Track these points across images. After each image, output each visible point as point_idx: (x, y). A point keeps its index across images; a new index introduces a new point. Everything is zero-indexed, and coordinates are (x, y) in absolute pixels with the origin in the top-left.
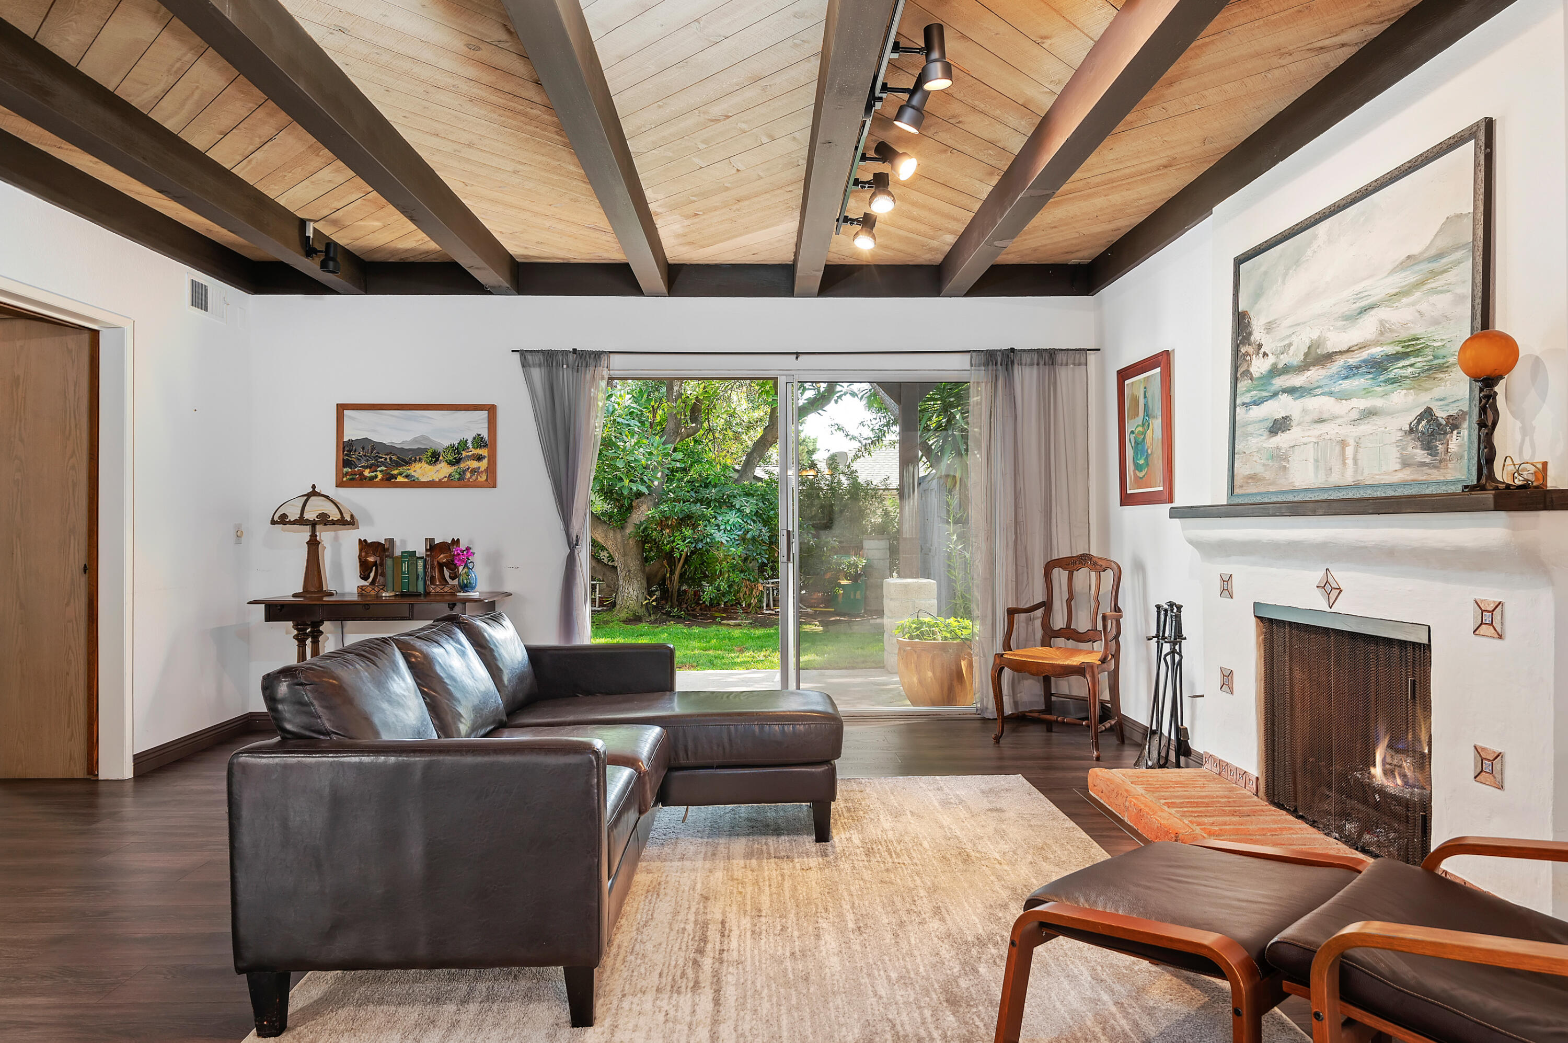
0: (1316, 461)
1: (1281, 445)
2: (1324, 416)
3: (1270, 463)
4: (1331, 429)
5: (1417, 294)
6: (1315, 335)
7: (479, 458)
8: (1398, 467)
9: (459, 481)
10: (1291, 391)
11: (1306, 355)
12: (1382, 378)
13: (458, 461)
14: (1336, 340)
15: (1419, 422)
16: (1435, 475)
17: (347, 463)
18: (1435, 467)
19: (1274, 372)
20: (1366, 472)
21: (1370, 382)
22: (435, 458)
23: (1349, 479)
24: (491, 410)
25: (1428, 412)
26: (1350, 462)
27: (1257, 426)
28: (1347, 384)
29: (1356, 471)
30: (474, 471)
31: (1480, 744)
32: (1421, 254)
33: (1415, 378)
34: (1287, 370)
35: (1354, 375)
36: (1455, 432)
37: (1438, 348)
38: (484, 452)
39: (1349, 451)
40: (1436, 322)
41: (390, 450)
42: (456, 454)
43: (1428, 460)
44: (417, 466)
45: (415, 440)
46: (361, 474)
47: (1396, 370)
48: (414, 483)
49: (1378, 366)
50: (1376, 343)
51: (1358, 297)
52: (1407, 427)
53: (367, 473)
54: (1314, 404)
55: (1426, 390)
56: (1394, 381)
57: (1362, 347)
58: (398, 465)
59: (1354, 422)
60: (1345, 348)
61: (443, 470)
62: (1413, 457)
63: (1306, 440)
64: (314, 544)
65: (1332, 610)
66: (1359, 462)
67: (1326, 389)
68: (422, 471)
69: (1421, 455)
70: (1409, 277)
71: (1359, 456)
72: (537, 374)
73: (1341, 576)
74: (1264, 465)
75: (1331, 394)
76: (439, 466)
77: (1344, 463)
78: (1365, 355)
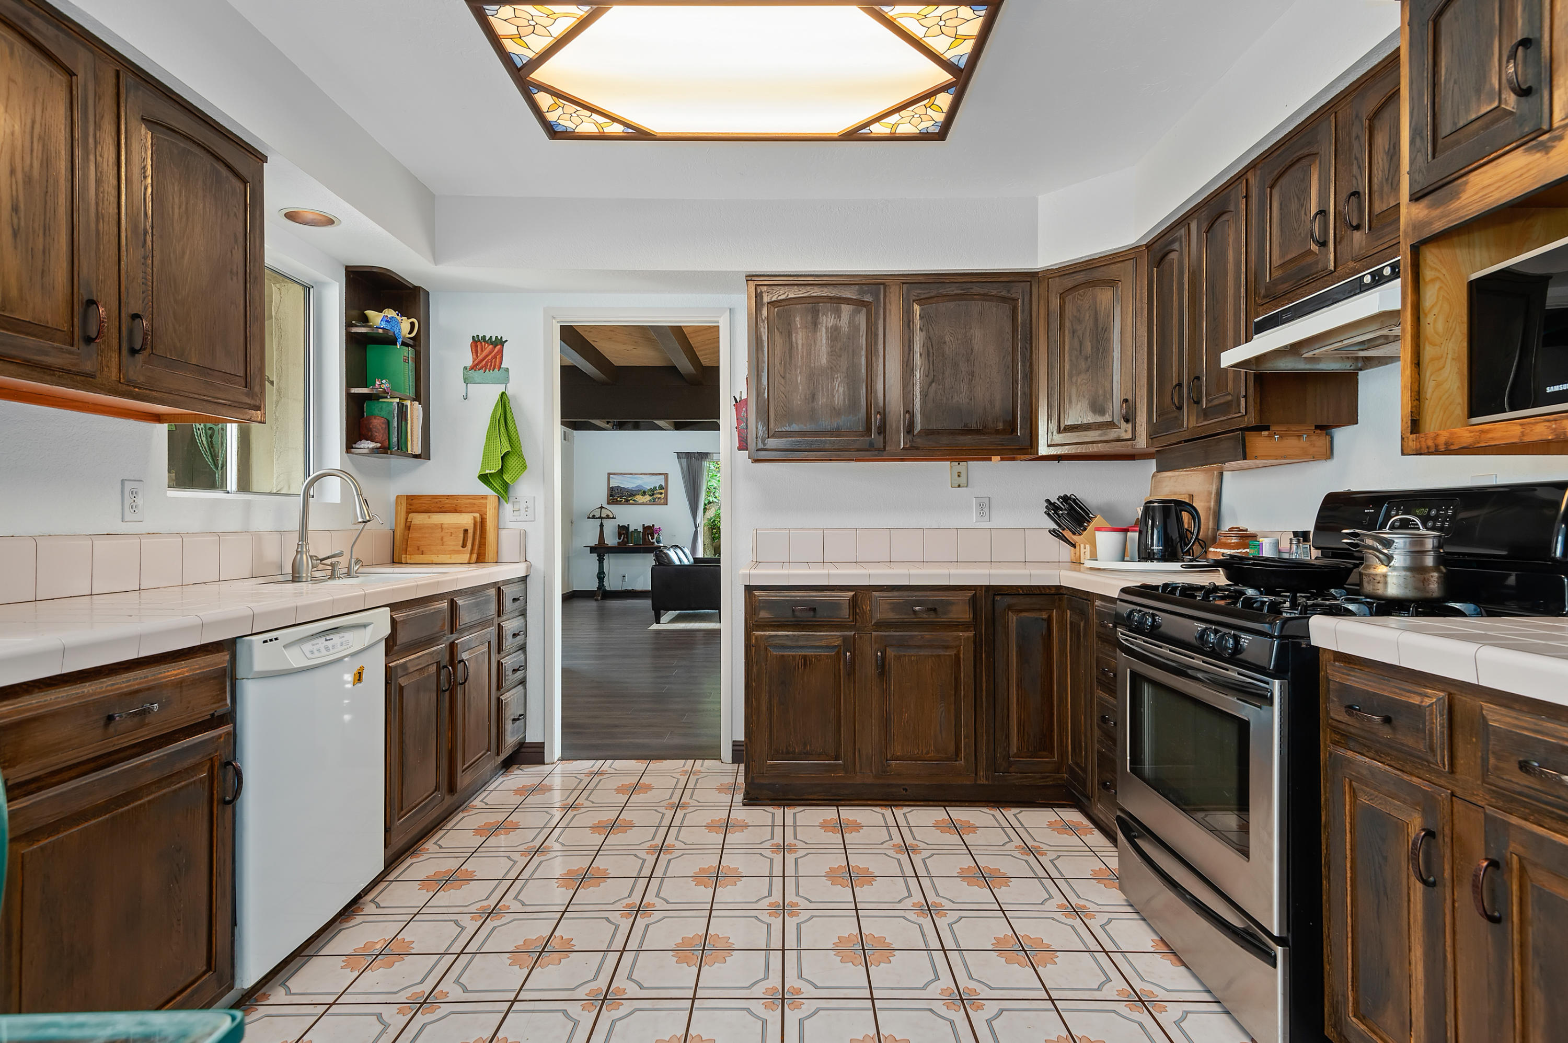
7: (661, 494)
9: (653, 502)
13: (653, 495)
17: (611, 495)
22: (644, 493)
24: (666, 475)
30: (659, 498)
38: (663, 491)
41: (627, 490)
42: (652, 492)
44: (638, 496)
45: (637, 487)
46: (616, 499)
48: (636, 503)
53: (619, 499)
58: (630, 496)
61: (647, 498)
64: (602, 526)
68: (640, 499)
72: (684, 461)
76: (646, 497)
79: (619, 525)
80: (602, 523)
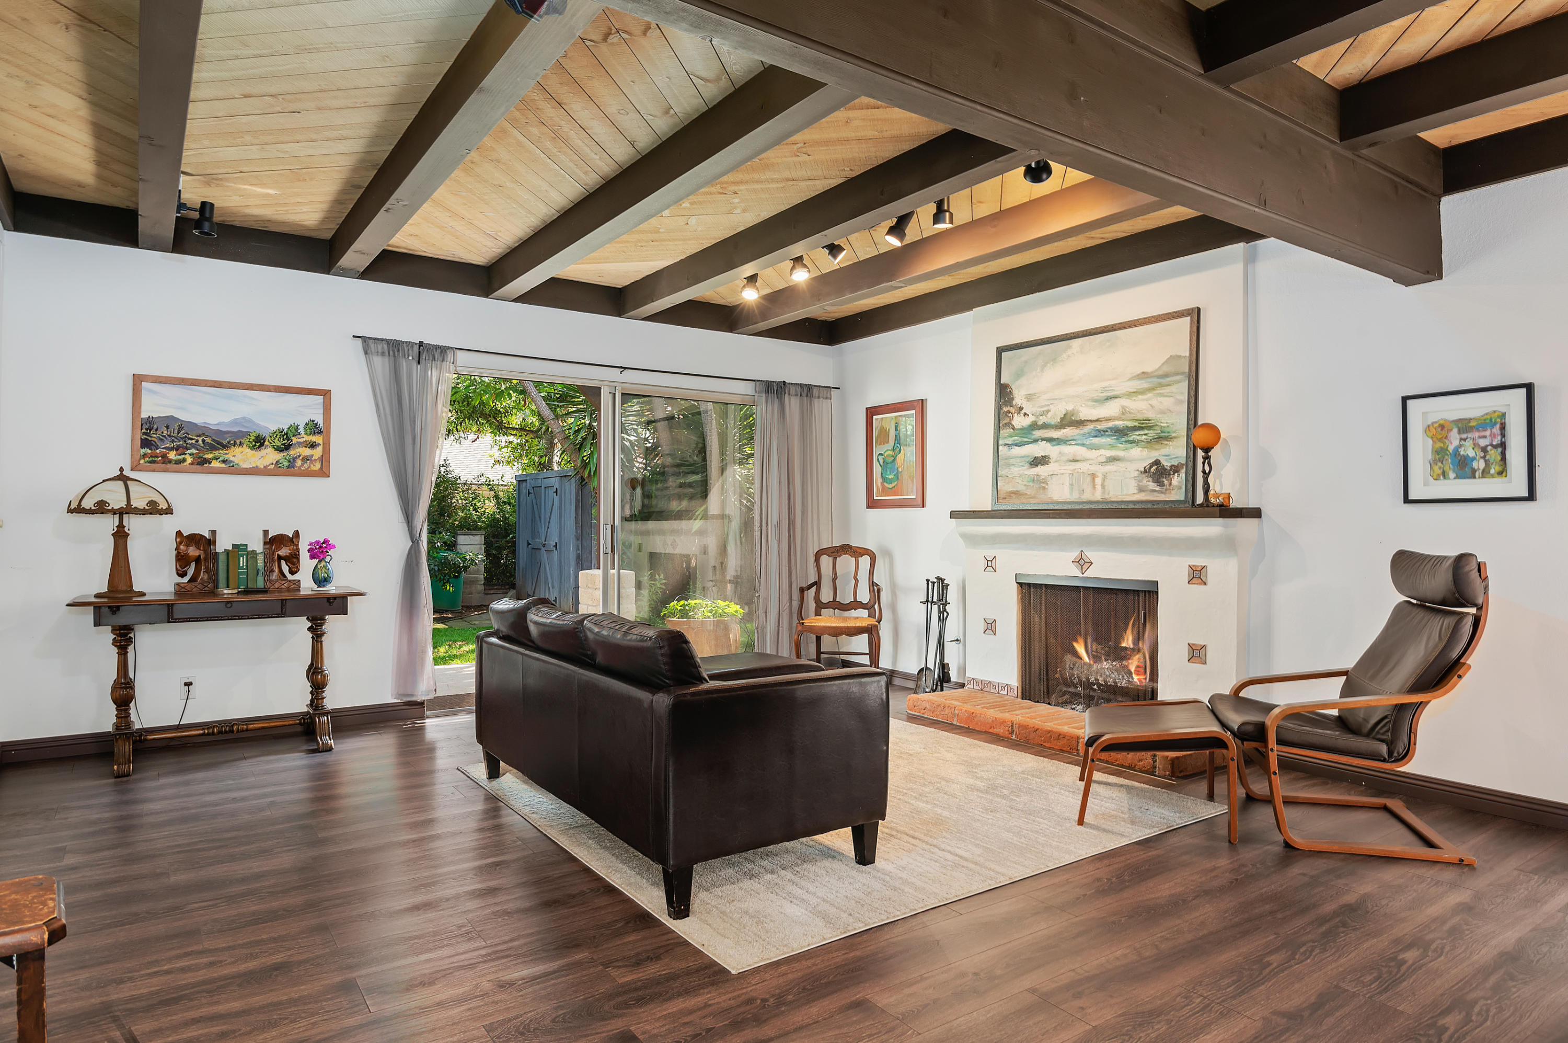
0: (1072, 485)
1: (1040, 474)
2: (1078, 458)
3: (1031, 484)
4: (1084, 467)
5: (1149, 395)
6: (1070, 407)
7: (313, 446)
8: (1136, 491)
9: (289, 469)
10: (1049, 440)
11: (1062, 419)
12: (1123, 439)
13: (287, 447)
14: (1086, 413)
15: (1151, 467)
16: (1162, 497)
17: (145, 443)
18: (1162, 493)
19: (1034, 426)
20: (1111, 493)
21: (1114, 441)
22: (259, 442)
23: (1098, 496)
24: (326, 395)
25: (1157, 463)
26: (1099, 487)
27: (1018, 460)
28: (1096, 441)
29: (1104, 493)
30: (306, 459)
31: (1191, 642)
32: (1152, 372)
33: (1149, 442)
34: (1045, 426)
35: (1102, 435)
36: (1176, 474)
37: (1164, 427)
38: (318, 439)
39: (1098, 481)
40: (1163, 412)
41: (203, 431)
42: (285, 440)
43: (1158, 488)
44: (237, 450)
45: (235, 422)
46: (164, 456)
47: (1134, 436)
48: (231, 469)
49: (1120, 433)
50: (1119, 419)
51: (1104, 390)
52: (1143, 470)
53: (172, 455)
54: (1069, 450)
55: (1156, 449)
56: (1133, 442)
57: (1108, 420)
58: (212, 448)
59: (1102, 463)
60: (1095, 418)
61: (269, 456)
62: (1147, 486)
63: (1062, 471)
64: (121, 536)
65: (1084, 575)
66: (1106, 488)
67: (1079, 442)
68: (242, 456)
69: (1152, 485)
70: (1144, 384)
71: (1106, 484)
72: (381, 364)
73: (1090, 554)
74: (1025, 485)
75: (1083, 445)
76: (263, 452)
77: (1094, 487)
78: (1110, 424)
79: (179, 533)
80: (121, 526)
